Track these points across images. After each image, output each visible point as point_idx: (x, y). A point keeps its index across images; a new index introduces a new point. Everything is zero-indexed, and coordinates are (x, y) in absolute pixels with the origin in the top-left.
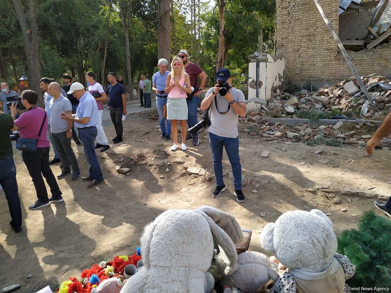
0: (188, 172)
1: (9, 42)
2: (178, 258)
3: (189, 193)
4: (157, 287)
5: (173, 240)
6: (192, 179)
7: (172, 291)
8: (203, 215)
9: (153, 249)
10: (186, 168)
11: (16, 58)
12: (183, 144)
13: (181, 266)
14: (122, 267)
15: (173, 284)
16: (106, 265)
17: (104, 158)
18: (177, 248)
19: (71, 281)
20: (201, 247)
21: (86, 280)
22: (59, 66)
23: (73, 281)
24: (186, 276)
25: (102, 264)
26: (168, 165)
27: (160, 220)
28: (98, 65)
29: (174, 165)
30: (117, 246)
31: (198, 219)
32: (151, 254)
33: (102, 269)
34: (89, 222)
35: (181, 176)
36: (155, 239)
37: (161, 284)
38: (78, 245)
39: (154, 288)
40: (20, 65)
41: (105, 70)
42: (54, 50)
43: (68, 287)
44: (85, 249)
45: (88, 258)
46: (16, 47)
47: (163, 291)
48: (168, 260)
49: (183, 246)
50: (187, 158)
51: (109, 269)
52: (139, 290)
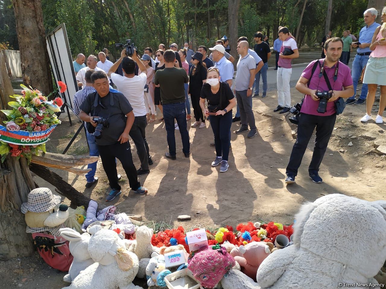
0: (378, 151)
1: (216, 4)
2: (334, 251)
3: (373, 176)
4: (303, 272)
5: (331, 229)
6: (381, 160)
7: (318, 282)
8: (381, 212)
9: (307, 232)
10: (376, 146)
11: (220, 19)
12: (378, 116)
13: (336, 261)
14: (275, 234)
15: (321, 276)
16: (260, 227)
17: (281, 120)
18: (336, 240)
19: (227, 230)
20: (368, 249)
21: (240, 234)
22: (255, 24)
23: (229, 230)
24: (341, 274)
25: (256, 224)
26: (353, 139)
27: (322, 202)
28: (294, 22)
29: (360, 140)
30: (276, 211)
31: (373, 215)
32: (303, 235)
33: (256, 229)
34: (254, 180)
35: (367, 154)
36: (310, 222)
37: (308, 270)
38: (241, 198)
39: (299, 271)
40: (223, 25)
41: (301, 27)
42: (253, 8)
43: (223, 234)
44: (246, 204)
45: (247, 214)
46: (221, 8)
47: (309, 279)
48: (322, 249)
49: (344, 241)
50: (381, 134)
51: (262, 232)
52: (283, 266)
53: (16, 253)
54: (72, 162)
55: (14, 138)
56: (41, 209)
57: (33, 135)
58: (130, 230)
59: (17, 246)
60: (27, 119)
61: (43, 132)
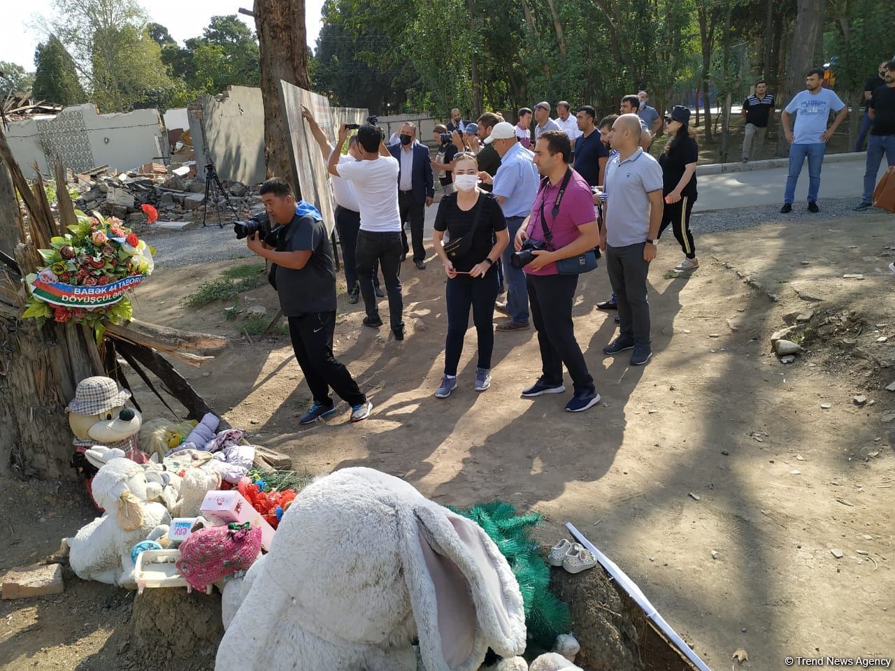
53: (58, 473)
54: (173, 341)
55: (52, 293)
56: (86, 410)
57: (81, 292)
58: (234, 476)
59: (59, 462)
60: (71, 266)
61: (100, 288)
